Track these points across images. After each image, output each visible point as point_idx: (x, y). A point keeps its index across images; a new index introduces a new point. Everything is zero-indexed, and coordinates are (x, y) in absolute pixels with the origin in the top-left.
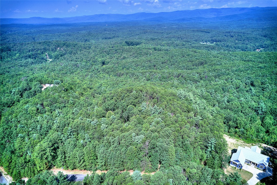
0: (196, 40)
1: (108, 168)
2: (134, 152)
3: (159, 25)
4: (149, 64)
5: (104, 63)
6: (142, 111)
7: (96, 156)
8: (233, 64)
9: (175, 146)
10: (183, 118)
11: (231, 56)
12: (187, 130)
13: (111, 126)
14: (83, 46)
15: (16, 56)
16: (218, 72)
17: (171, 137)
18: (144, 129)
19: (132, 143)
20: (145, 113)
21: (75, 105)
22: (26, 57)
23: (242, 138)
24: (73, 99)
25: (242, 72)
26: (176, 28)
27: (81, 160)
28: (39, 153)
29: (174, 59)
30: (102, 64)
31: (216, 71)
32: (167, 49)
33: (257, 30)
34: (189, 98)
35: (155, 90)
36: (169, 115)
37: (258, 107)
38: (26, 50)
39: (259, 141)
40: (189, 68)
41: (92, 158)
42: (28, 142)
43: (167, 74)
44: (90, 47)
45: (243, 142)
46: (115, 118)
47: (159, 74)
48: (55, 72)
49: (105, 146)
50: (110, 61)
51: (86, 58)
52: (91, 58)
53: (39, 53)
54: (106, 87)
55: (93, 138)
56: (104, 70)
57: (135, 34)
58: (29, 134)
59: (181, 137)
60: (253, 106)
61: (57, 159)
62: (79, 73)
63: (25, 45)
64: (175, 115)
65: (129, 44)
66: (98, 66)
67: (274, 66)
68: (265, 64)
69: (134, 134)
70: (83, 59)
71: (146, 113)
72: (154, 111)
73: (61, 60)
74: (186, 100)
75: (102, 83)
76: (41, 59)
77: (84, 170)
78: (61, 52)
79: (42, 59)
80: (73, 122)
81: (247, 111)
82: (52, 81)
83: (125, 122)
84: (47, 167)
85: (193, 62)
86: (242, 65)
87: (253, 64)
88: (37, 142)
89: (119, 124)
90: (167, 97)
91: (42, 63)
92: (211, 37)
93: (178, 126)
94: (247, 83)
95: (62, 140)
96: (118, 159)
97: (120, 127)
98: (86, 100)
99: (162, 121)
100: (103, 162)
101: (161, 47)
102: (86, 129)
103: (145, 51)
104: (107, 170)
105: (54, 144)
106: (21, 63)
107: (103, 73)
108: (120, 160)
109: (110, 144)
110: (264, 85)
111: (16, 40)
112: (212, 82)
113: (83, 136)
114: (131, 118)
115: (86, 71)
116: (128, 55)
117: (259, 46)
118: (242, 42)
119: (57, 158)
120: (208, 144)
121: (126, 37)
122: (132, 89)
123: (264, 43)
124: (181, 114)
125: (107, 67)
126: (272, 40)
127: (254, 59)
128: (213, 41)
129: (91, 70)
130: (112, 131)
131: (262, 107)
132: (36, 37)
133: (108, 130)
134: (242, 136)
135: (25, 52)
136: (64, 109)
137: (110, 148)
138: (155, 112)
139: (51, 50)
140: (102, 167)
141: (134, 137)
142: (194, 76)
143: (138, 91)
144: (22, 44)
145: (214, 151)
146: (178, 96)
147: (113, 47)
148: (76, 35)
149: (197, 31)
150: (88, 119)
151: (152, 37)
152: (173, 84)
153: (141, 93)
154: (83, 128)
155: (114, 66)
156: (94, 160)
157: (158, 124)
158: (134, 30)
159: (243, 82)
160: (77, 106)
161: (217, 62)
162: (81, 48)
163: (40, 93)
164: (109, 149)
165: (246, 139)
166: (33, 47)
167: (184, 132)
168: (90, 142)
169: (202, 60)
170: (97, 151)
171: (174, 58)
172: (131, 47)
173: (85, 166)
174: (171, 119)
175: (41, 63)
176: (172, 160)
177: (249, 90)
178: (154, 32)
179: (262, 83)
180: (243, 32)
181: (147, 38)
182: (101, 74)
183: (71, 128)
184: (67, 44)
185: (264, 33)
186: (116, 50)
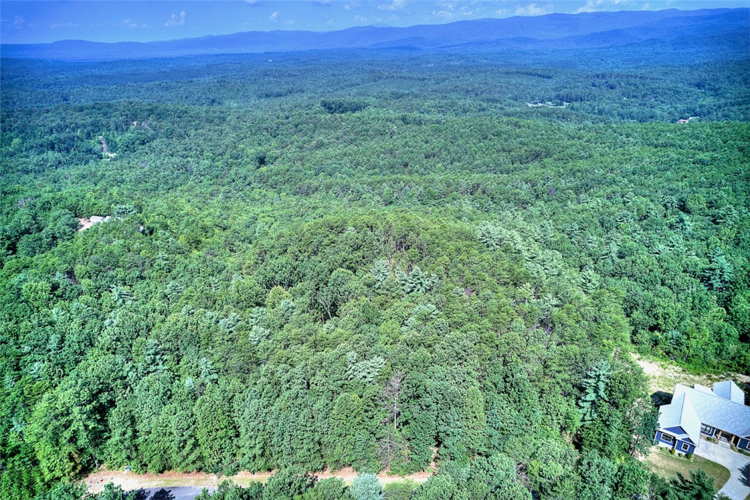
0: (516, 97)
1: (275, 463)
2: (355, 411)
3: (413, 59)
4: (389, 159)
5: (262, 161)
6: (377, 286)
7: (235, 427)
8: (623, 154)
9: (484, 388)
10: (502, 300)
11: (615, 134)
12: (519, 338)
13: (280, 333)
14: (204, 114)
15: (13, 146)
16: (583, 178)
17: (472, 362)
18: (383, 337)
19: (346, 382)
20: (385, 292)
21: (174, 272)
22: (41, 149)
23: (675, 359)
24: (166, 256)
25: (650, 174)
26: (461, 66)
27: (185, 441)
28: (47, 425)
29: (458, 146)
30: (258, 164)
31: (579, 174)
32: (437, 120)
33: (676, 69)
34: (512, 244)
35: (413, 222)
36: (458, 294)
37: (711, 269)
38: (42, 128)
39: (728, 365)
40: (501, 168)
41: (220, 433)
42: (14, 389)
43: (442, 187)
44: (224, 119)
45: (681, 369)
46: (293, 308)
47: (418, 186)
48: (122, 186)
49: (261, 395)
50: (281, 155)
51: (212, 148)
52: (227, 147)
53: (78, 137)
54: (269, 224)
55: (227, 371)
56: (263, 180)
57: (350, 82)
58: (20, 365)
59: (501, 359)
60: (696, 265)
61: (109, 442)
62: (191, 189)
63: (39, 115)
64: (477, 295)
65: (331, 109)
66: (247, 169)
67: (739, 158)
68: (712, 153)
69: (353, 355)
70: (205, 152)
71: (388, 290)
72: (412, 285)
73: (141, 154)
74: (505, 251)
75: (258, 215)
76: (83, 152)
77: (199, 472)
78: (143, 131)
79: (86, 152)
80: (163, 321)
81: (678, 280)
82: (109, 208)
83: (325, 320)
84: (74, 468)
85: (512, 153)
86: (650, 157)
87: (680, 154)
88: (43, 389)
89: (307, 326)
90: (448, 243)
91: (87, 162)
92: (556, 89)
93: (490, 325)
94: (669, 205)
95: (125, 378)
96: (306, 436)
97: (310, 335)
98: (208, 258)
99: (437, 312)
100: (257, 446)
101: (422, 115)
102: (203, 343)
103: (377, 125)
104: (270, 470)
105: (100, 391)
106: (25, 163)
107: (260, 188)
108: (312, 437)
109: (278, 387)
110: (716, 209)
111: (15, 103)
112: (569, 202)
113: (194, 365)
114: (342, 308)
115: (211, 182)
116: (329, 137)
117: (684, 110)
118: (640, 102)
119: (109, 438)
120: (586, 380)
121: (324, 92)
122: (345, 222)
123: (699, 103)
124: (494, 292)
125: (271, 171)
126: (717, 95)
127: (680, 140)
128: (562, 100)
129: (226, 180)
130: (285, 348)
131: (722, 269)
132: (73, 95)
133: (273, 343)
134: (676, 352)
135: (40, 133)
136: (139, 286)
137: (277, 399)
138: (415, 287)
139: (112, 126)
140: (254, 460)
141: (353, 363)
142: (518, 190)
143: (362, 227)
144: (30, 113)
145: (607, 400)
146: (482, 239)
147: (287, 118)
148: (185, 87)
149: (517, 73)
150: (209, 313)
151: (395, 90)
152: (460, 211)
153: (369, 233)
154: (195, 340)
155: (292, 166)
156: (228, 441)
157: (427, 324)
158: (346, 72)
159: (656, 202)
160: (180, 275)
161: (578, 151)
162: (197, 122)
163: (68, 239)
164: (276, 404)
165: (688, 361)
166: (63, 119)
167: (508, 344)
168: (216, 382)
169: (537, 145)
170: (236, 411)
171: (460, 142)
172: (338, 115)
173: (201, 458)
174: (465, 305)
175: (83, 162)
176: (476, 433)
177: (677, 222)
178: (401, 77)
179: (710, 203)
180: (639, 76)
181: (382, 93)
182: (255, 190)
183: (156, 341)
184: (158, 111)
185: (697, 75)
186: (296, 126)
